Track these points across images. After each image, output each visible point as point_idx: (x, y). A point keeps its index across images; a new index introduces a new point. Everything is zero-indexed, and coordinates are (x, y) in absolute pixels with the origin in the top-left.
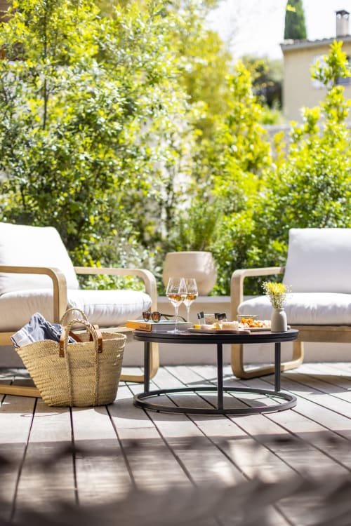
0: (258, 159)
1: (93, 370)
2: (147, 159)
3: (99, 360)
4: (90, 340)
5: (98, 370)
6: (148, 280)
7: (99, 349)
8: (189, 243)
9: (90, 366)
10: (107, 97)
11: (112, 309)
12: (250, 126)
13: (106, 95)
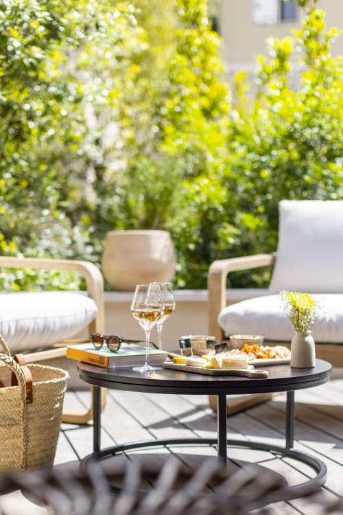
0: (214, 105)
1: (18, 430)
2: (78, 100)
3: (28, 413)
4: (12, 385)
5: (26, 430)
6: (91, 278)
7: (27, 399)
8: (137, 218)
9: (14, 423)
10: (23, 10)
11: (41, 324)
12: (204, 62)
13: (21, 7)
